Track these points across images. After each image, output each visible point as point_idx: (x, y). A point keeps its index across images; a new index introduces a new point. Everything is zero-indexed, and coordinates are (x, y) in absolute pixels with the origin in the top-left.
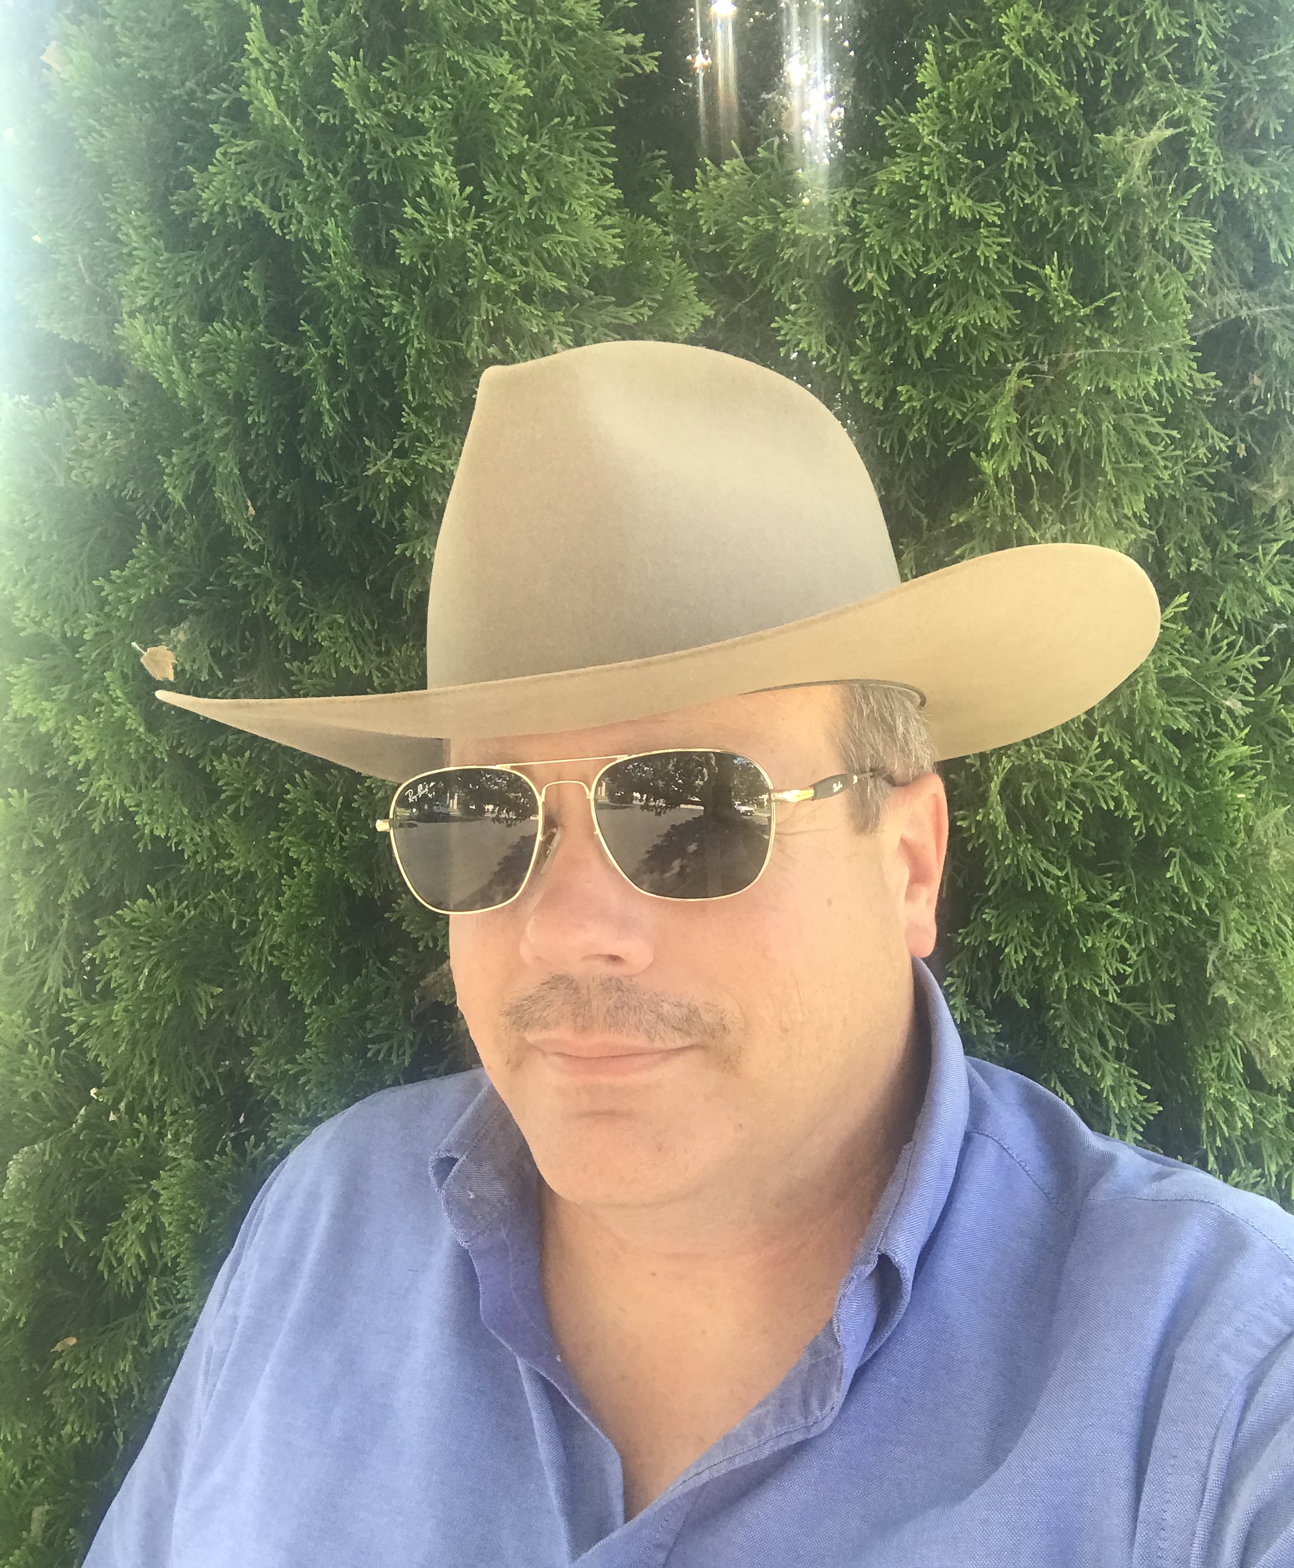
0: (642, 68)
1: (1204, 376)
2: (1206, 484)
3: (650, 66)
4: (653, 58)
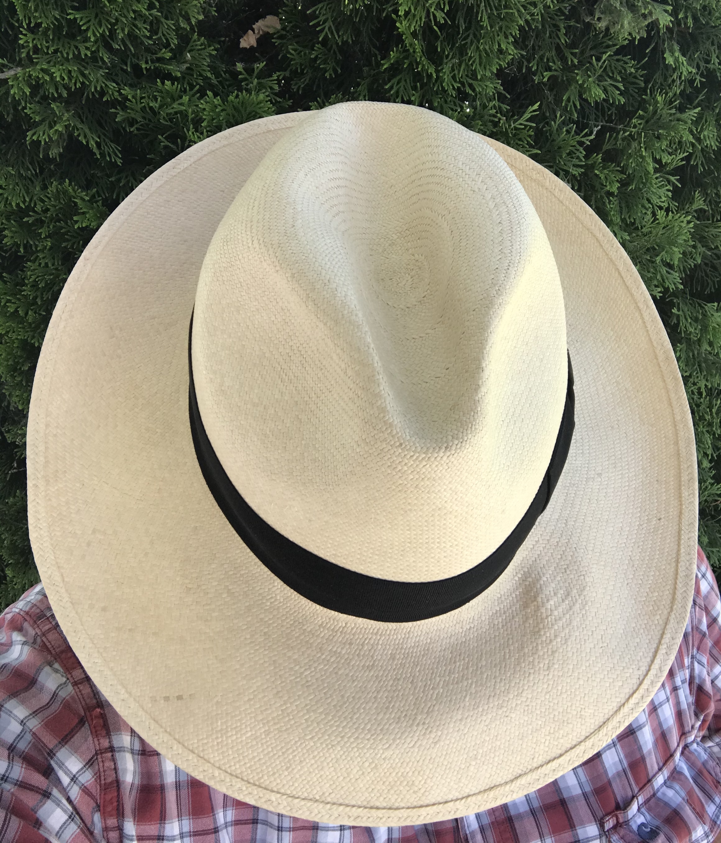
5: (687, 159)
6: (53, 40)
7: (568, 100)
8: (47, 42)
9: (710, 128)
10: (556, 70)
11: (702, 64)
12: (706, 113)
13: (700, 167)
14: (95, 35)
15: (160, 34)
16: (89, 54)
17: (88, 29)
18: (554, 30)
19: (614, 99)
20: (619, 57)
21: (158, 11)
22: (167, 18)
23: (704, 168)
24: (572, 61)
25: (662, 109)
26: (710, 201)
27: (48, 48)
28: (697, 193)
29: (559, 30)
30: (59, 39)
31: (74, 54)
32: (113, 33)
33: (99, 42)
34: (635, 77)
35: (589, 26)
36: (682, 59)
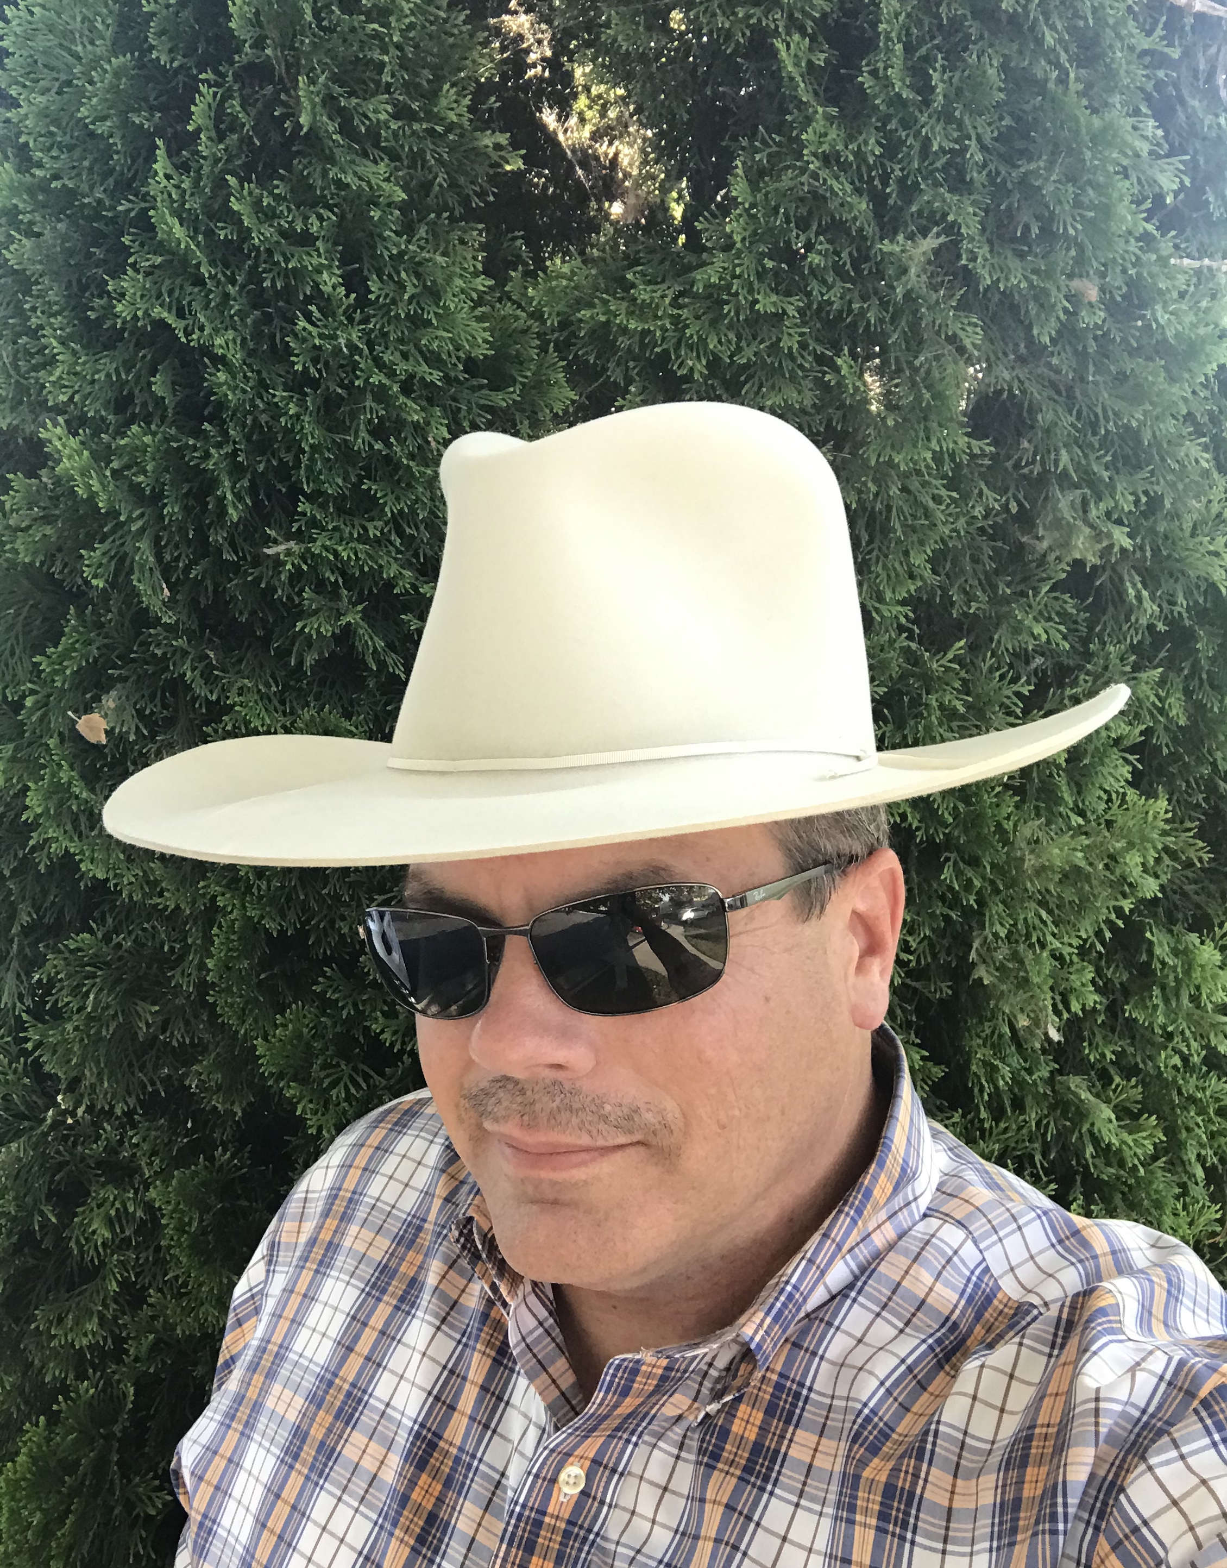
1: (980, 443)
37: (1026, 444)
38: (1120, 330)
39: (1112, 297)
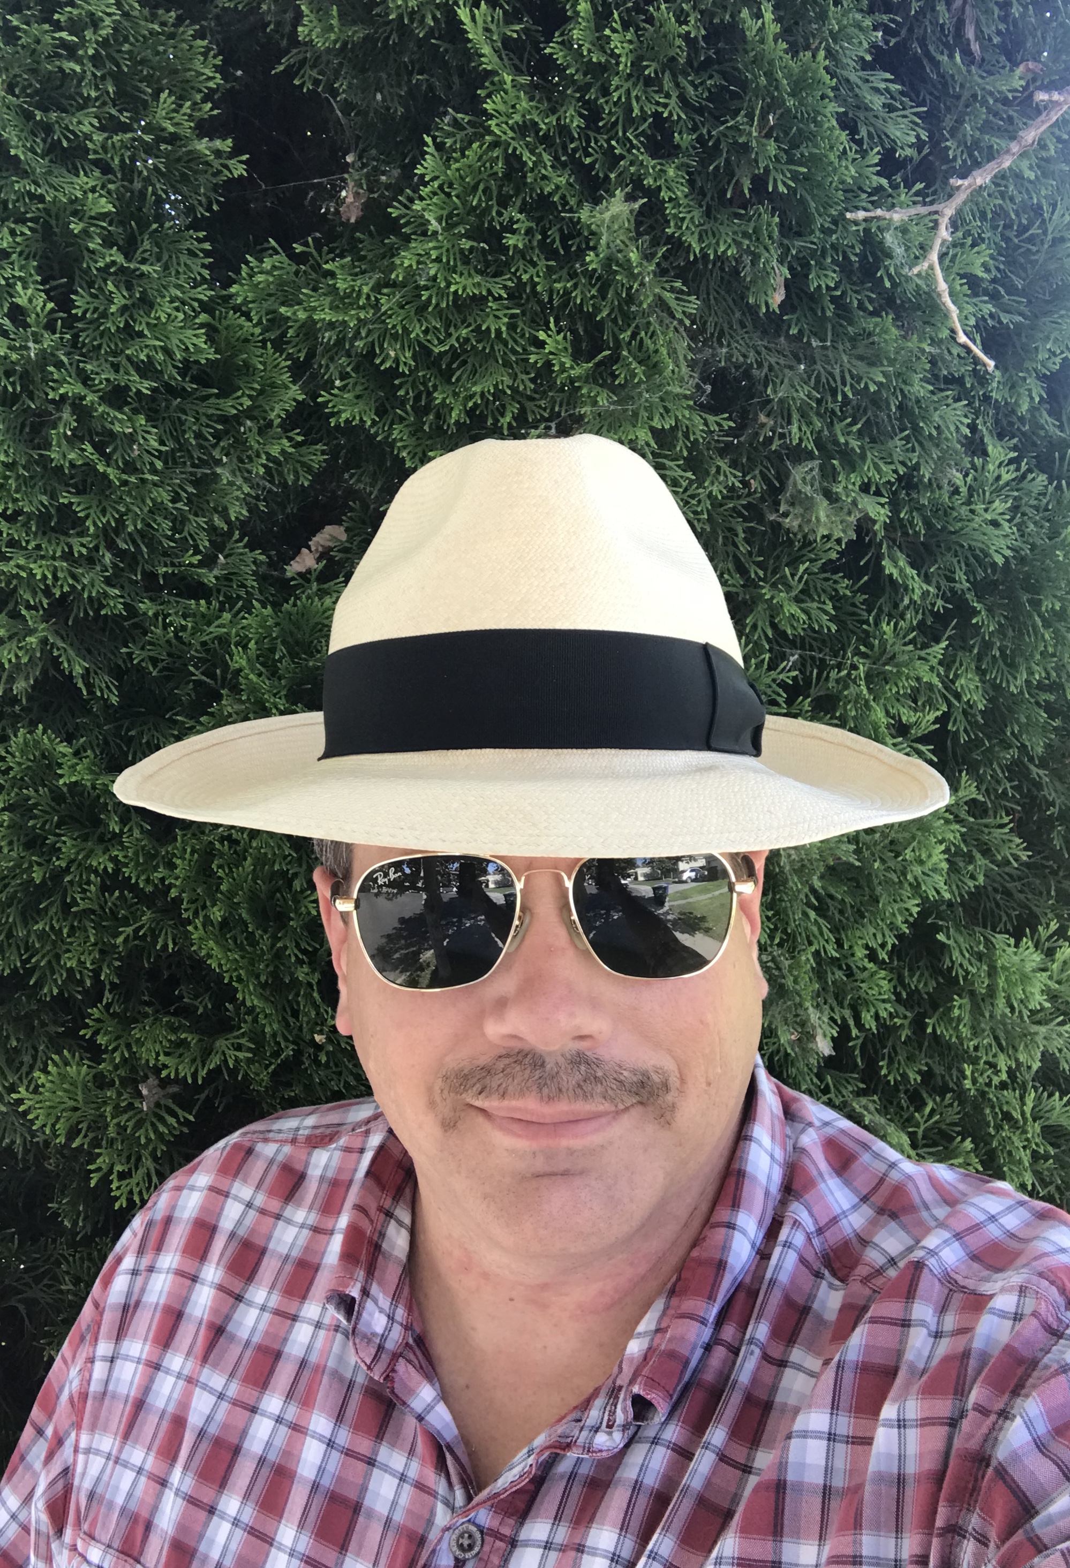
0: (231, 172)
1: (717, 419)
2: (740, 515)
3: (239, 170)
4: (241, 162)
5: (943, 720)
6: (35, 534)
7: (755, 627)
8: (27, 535)
9: (969, 676)
10: (734, 586)
11: (943, 583)
12: (960, 654)
13: (962, 734)
14: (95, 524)
15: (185, 534)
16: (84, 551)
17: (87, 517)
18: (728, 534)
19: (821, 626)
20: (827, 575)
21: (185, 505)
22: (196, 515)
23: (969, 736)
24: (756, 573)
25: (894, 644)
26: (987, 790)
27: (28, 542)
28: (964, 774)
29: (737, 535)
30: (44, 533)
31: (63, 551)
32: (121, 522)
33: (101, 538)
34: (854, 605)
35: (776, 527)
36: (910, 571)
37: (762, 418)
38: (856, 292)
39: (845, 257)
